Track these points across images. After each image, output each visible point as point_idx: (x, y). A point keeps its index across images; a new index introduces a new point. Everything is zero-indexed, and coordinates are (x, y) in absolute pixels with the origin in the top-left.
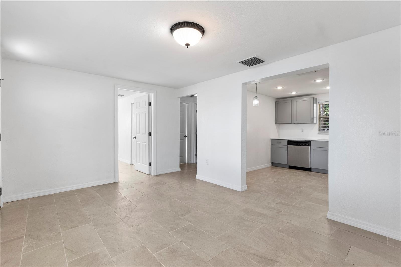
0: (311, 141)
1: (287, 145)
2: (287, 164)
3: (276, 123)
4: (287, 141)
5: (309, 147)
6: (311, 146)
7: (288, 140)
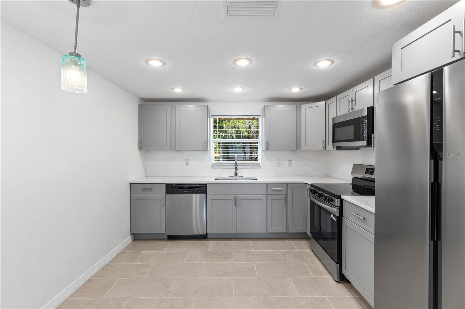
0: (207, 184)
1: (164, 193)
2: (164, 232)
3: (140, 148)
4: (164, 186)
5: (205, 195)
6: (207, 194)
7: (165, 183)
